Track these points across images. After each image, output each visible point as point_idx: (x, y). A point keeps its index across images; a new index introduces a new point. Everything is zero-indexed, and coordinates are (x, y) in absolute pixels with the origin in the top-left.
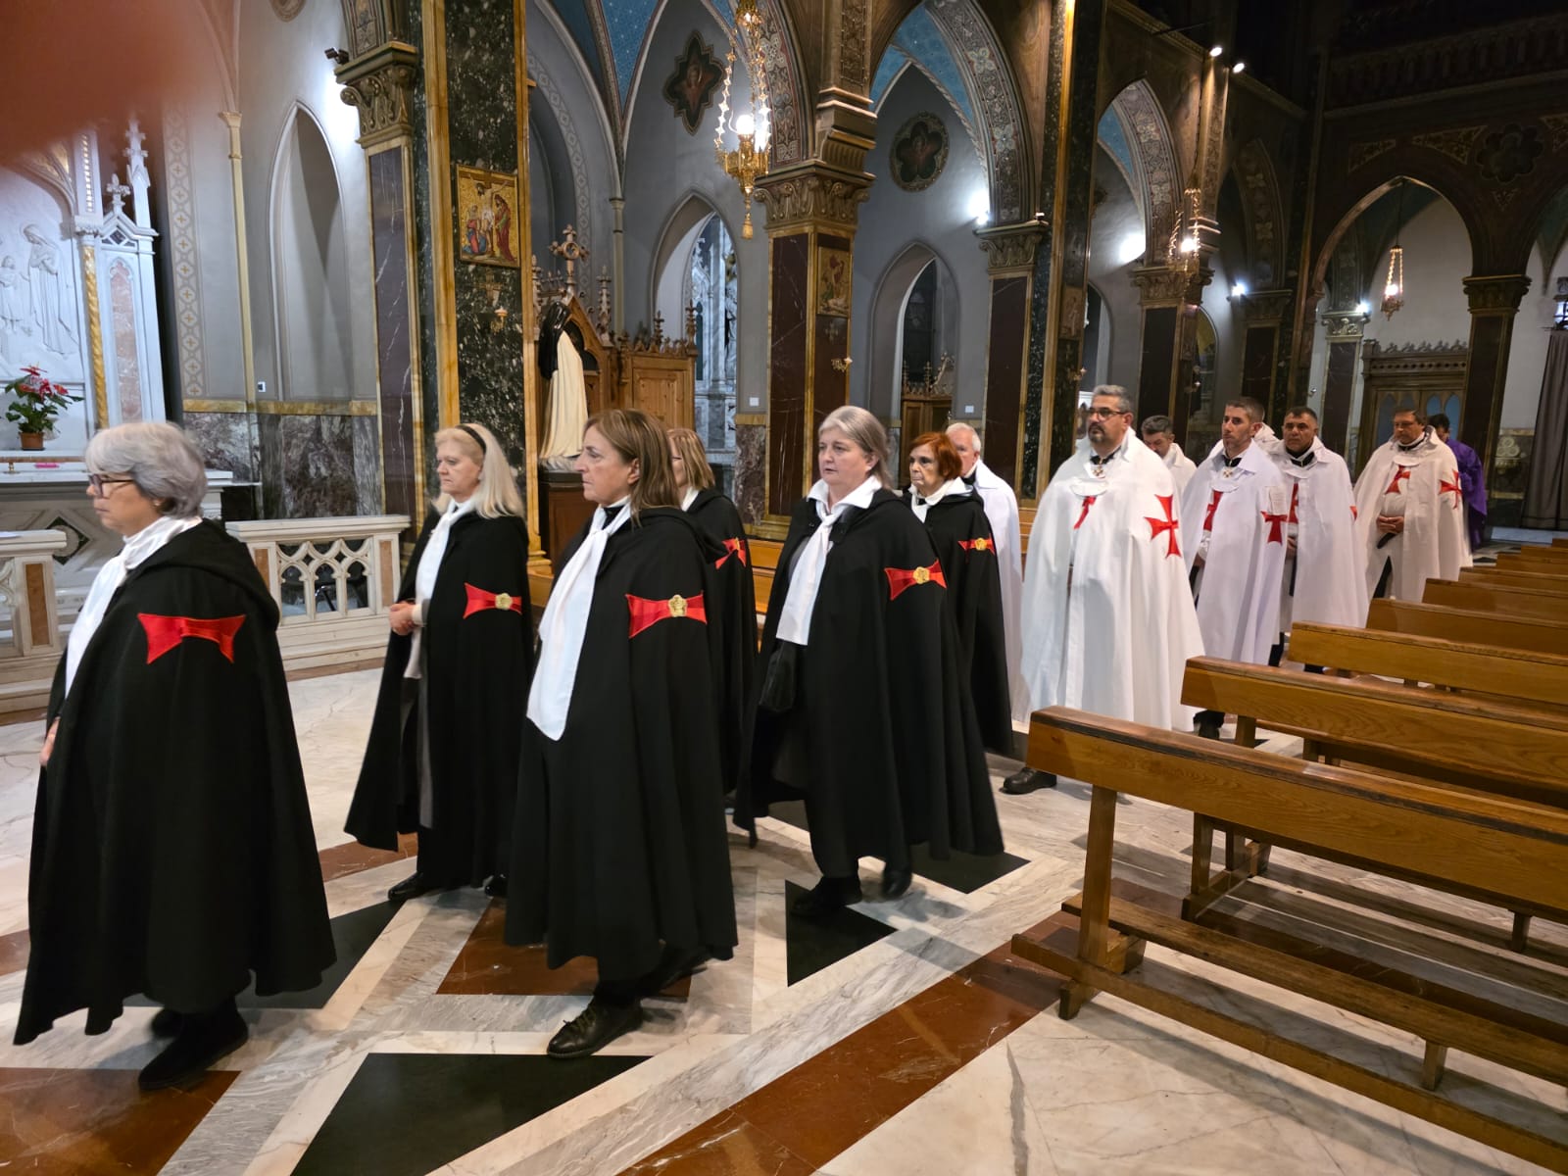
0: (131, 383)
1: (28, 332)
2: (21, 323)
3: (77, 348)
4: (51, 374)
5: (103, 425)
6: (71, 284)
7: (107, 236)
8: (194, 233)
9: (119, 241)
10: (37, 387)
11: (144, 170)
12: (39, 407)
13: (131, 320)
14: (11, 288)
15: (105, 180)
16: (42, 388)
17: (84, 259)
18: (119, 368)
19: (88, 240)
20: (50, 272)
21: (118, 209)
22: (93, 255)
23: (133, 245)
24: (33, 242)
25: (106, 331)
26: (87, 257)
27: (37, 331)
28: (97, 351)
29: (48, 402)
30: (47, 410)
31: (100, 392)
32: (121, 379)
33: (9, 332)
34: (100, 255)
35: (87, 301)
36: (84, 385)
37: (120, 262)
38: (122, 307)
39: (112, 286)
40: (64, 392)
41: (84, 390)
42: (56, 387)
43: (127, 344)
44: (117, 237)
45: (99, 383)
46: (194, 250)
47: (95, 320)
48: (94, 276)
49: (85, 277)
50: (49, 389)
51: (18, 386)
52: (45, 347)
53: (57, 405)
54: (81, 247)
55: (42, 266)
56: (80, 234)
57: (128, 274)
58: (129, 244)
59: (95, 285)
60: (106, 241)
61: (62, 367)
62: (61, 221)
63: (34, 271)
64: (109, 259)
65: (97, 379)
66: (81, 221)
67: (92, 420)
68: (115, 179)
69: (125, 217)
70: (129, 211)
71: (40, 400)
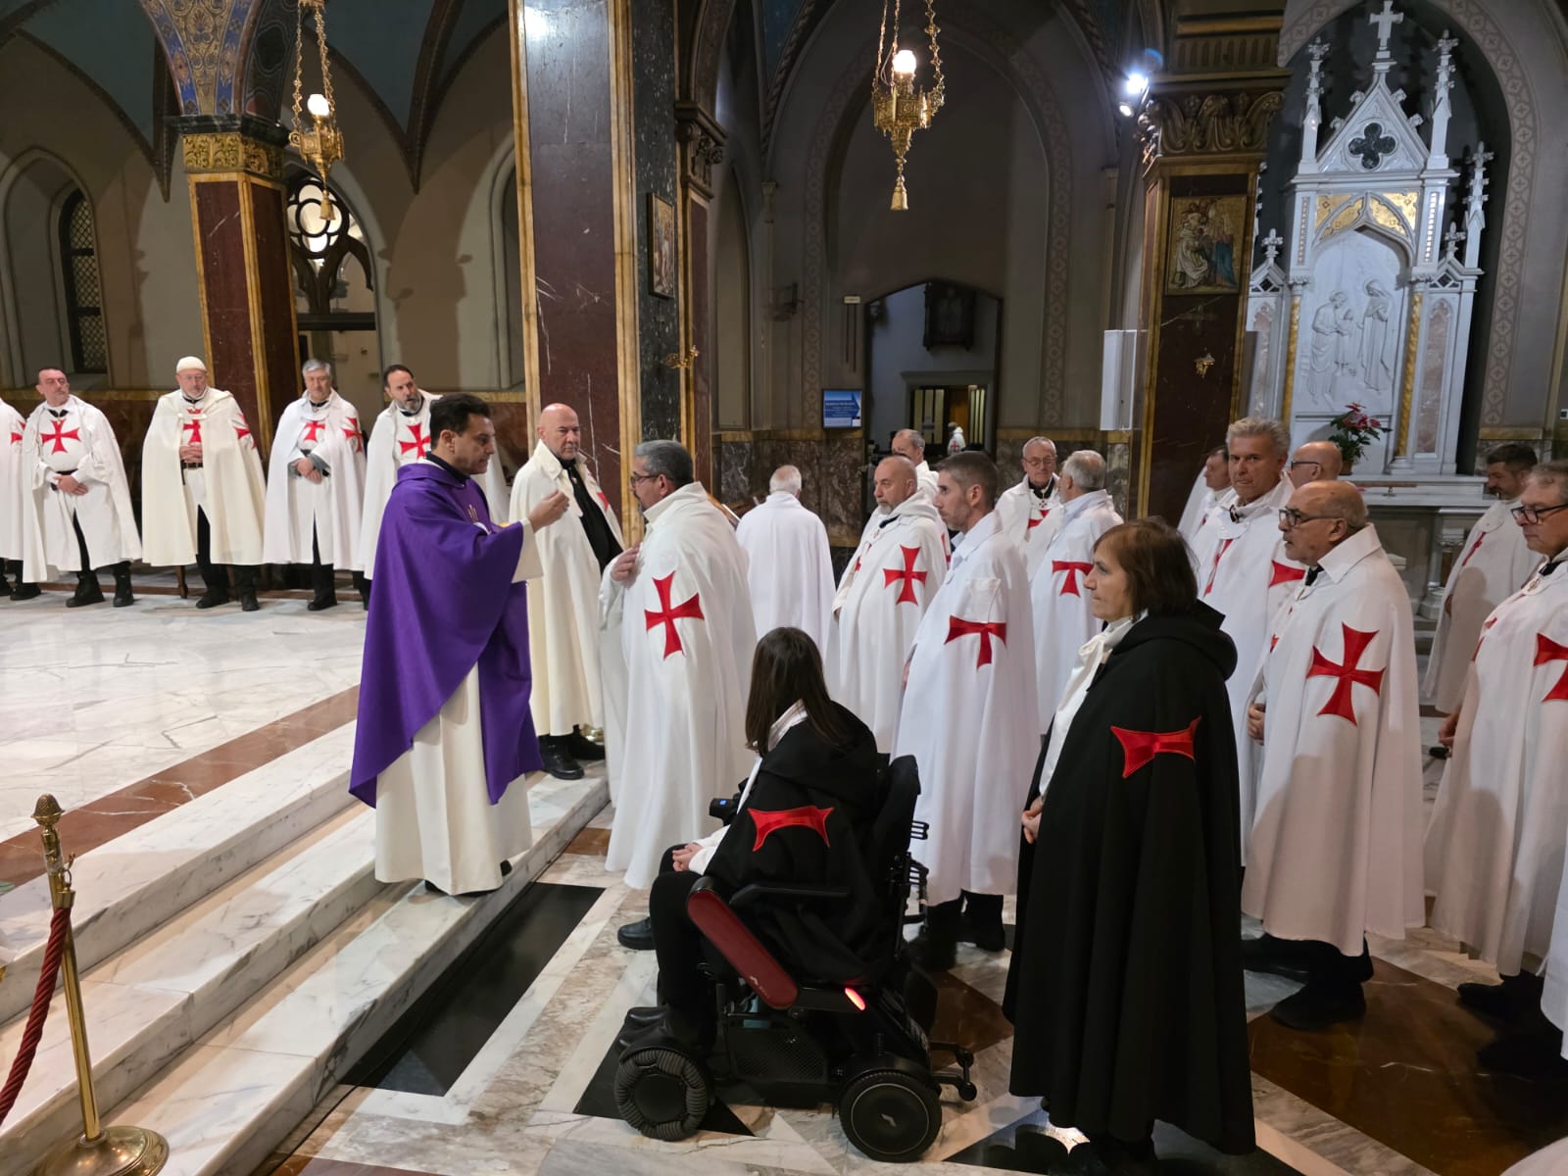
0: (1431, 415)
1: (1353, 373)
2: (1350, 367)
3: (1391, 383)
4: (1369, 410)
5: (1401, 452)
6: (1396, 328)
7: (1436, 281)
8: (1521, 266)
9: (1444, 284)
10: (1356, 421)
11: (1481, 213)
12: (1355, 438)
13: (1442, 356)
14: (1346, 338)
15: (1445, 229)
16: (1360, 422)
17: (1412, 304)
18: (1423, 399)
19: (1419, 287)
20: (1381, 319)
21: (1451, 255)
22: (1421, 301)
23: (1457, 286)
24: (1372, 295)
25: (1418, 368)
26: (1416, 303)
27: (1361, 371)
28: (1408, 387)
29: (1363, 434)
30: (1361, 440)
31: (1404, 422)
32: (1423, 411)
33: (1339, 374)
34: (1426, 299)
35: (1408, 341)
36: (1390, 417)
37: (1442, 303)
38: (1437, 345)
39: (1431, 325)
40: (1377, 424)
41: (1390, 422)
42: (1372, 421)
43: (1434, 377)
44: (1444, 281)
45: (1405, 415)
46: (1518, 282)
47: (1412, 358)
48: (1419, 319)
49: (1411, 320)
50: (1365, 423)
51: (1340, 422)
52: (1364, 385)
53: (1369, 436)
54: (1412, 294)
55: (1375, 316)
56: (1412, 284)
57: (1446, 313)
58: (1454, 285)
59: (1418, 328)
60: (1435, 286)
61: (1378, 403)
62: (1398, 273)
63: (1369, 320)
64: (1433, 302)
65: (1403, 411)
66: (1417, 271)
67: (1391, 447)
68: (1453, 226)
69: (1456, 262)
70: (1460, 255)
71: (1356, 431)
